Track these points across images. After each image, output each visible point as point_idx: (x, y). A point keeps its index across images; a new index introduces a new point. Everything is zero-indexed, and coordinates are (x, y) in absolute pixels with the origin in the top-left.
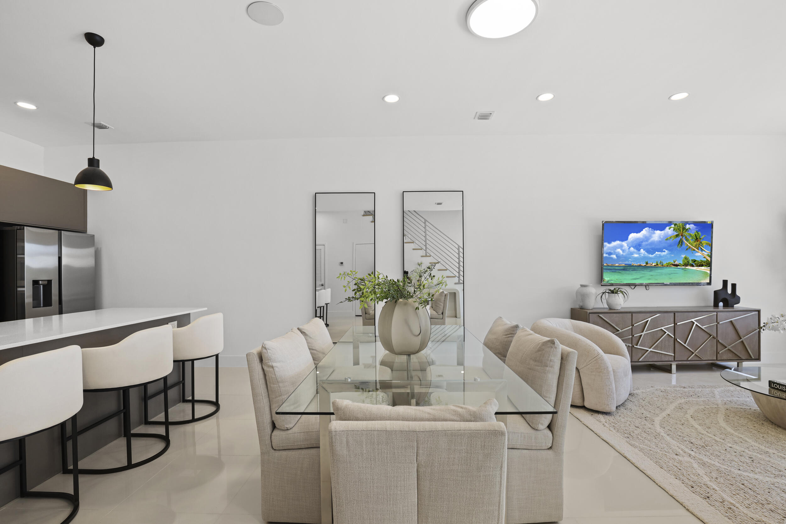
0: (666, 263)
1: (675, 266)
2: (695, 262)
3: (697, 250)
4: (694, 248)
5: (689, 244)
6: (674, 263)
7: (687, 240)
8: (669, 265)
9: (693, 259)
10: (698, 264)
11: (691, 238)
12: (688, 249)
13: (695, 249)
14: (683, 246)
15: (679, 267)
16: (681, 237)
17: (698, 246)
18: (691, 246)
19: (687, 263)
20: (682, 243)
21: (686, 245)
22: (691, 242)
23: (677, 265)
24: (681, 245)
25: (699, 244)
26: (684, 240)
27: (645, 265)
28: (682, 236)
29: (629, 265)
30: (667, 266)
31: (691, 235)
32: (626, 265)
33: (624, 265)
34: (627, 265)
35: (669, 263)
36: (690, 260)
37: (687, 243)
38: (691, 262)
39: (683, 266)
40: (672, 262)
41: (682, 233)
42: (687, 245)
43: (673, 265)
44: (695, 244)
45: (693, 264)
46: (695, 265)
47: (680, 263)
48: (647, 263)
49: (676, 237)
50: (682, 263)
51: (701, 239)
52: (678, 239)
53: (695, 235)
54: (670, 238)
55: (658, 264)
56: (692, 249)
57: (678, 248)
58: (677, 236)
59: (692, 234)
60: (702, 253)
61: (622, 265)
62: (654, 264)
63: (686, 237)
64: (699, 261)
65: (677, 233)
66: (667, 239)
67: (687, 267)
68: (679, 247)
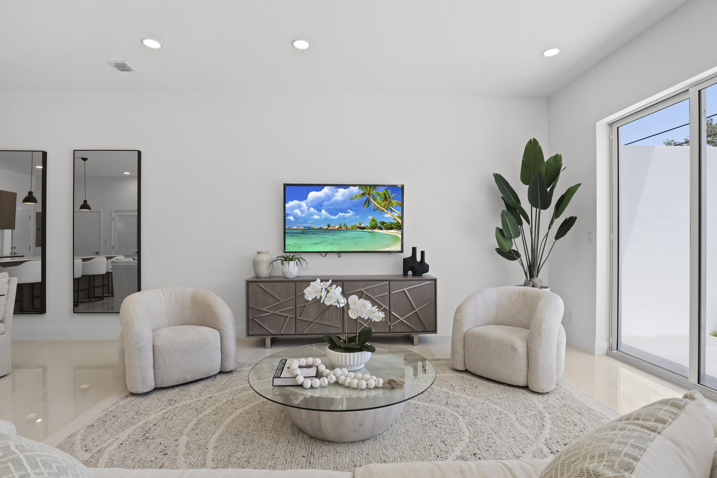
0: (350, 226)
1: (360, 229)
2: (383, 224)
3: (386, 211)
4: (382, 208)
5: (377, 204)
6: (360, 226)
7: (375, 199)
8: (354, 228)
9: (381, 221)
10: (388, 227)
11: (379, 197)
12: (376, 209)
13: (384, 209)
14: (370, 206)
15: (365, 230)
16: (368, 196)
17: (387, 206)
18: (379, 206)
19: (375, 225)
20: (368, 202)
21: (373, 205)
22: (379, 201)
23: (363, 228)
24: (368, 205)
25: (388, 204)
26: (371, 199)
27: (327, 228)
28: (369, 194)
29: (308, 228)
30: (352, 229)
31: (379, 194)
32: (305, 228)
33: (302, 228)
34: (307, 228)
35: (354, 226)
36: (379, 223)
37: (375, 203)
38: (379, 224)
39: (370, 229)
40: (358, 225)
41: (369, 192)
42: (375, 205)
43: (359, 228)
44: (384, 203)
45: (382, 226)
46: (383, 228)
47: (367, 225)
48: (329, 226)
49: (362, 196)
50: (369, 226)
51: (390, 198)
52: (365, 198)
53: (384, 193)
54: (355, 197)
55: (342, 226)
56: (380, 209)
57: (365, 209)
58: (363, 194)
59: (380, 192)
60: (392, 215)
61: (300, 228)
62: (336, 227)
63: (374, 196)
64: (389, 224)
65: (363, 192)
66: (352, 199)
67: (375, 230)
68: (365, 207)
